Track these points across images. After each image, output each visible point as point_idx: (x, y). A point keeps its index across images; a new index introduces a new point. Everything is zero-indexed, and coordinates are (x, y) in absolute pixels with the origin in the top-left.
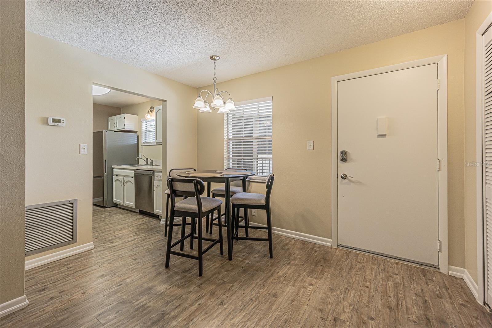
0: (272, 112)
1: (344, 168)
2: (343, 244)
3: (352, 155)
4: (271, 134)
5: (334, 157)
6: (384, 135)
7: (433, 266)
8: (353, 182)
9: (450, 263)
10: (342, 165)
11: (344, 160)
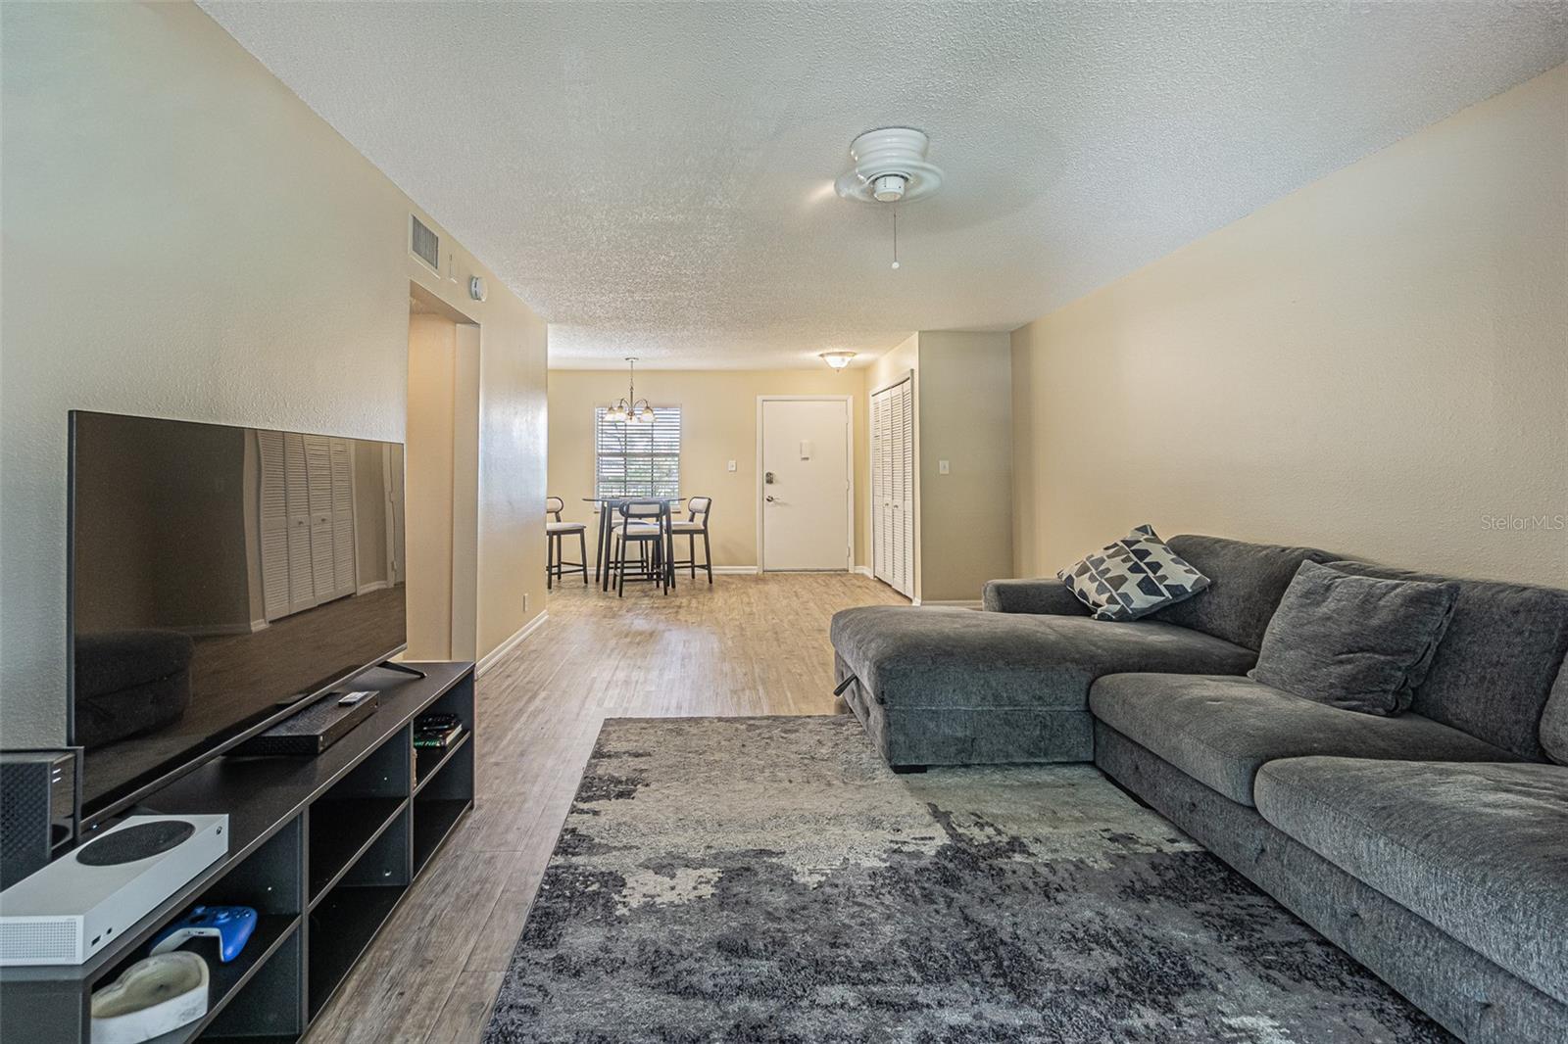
0: (680, 418)
1: (770, 490)
2: (769, 569)
3: (777, 475)
4: (678, 452)
5: (759, 479)
6: (807, 459)
7: (844, 570)
8: (779, 504)
9: (856, 564)
10: (768, 486)
11: (770, 481)
